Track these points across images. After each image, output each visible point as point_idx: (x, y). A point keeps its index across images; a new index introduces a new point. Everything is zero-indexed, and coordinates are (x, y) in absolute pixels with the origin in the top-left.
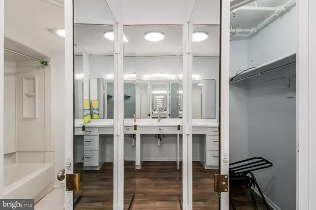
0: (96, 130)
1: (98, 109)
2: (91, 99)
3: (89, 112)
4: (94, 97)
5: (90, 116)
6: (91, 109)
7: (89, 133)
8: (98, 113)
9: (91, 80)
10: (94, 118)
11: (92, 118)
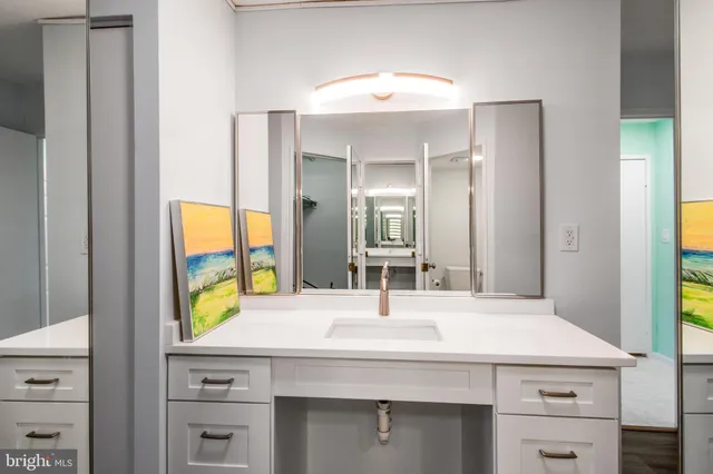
0: (261, 372)
1: (270, 249)
2: (241, 206)
3: (231, 263)
4: (255, 198)
5: (233, 285)
6: (241, 251)
7: (223, 387)
8: (271, 262)
9: (242, 120)
10: (257, 288)
11: (244, 287)
